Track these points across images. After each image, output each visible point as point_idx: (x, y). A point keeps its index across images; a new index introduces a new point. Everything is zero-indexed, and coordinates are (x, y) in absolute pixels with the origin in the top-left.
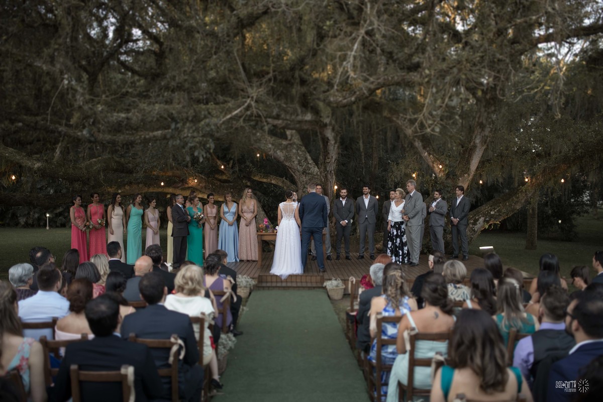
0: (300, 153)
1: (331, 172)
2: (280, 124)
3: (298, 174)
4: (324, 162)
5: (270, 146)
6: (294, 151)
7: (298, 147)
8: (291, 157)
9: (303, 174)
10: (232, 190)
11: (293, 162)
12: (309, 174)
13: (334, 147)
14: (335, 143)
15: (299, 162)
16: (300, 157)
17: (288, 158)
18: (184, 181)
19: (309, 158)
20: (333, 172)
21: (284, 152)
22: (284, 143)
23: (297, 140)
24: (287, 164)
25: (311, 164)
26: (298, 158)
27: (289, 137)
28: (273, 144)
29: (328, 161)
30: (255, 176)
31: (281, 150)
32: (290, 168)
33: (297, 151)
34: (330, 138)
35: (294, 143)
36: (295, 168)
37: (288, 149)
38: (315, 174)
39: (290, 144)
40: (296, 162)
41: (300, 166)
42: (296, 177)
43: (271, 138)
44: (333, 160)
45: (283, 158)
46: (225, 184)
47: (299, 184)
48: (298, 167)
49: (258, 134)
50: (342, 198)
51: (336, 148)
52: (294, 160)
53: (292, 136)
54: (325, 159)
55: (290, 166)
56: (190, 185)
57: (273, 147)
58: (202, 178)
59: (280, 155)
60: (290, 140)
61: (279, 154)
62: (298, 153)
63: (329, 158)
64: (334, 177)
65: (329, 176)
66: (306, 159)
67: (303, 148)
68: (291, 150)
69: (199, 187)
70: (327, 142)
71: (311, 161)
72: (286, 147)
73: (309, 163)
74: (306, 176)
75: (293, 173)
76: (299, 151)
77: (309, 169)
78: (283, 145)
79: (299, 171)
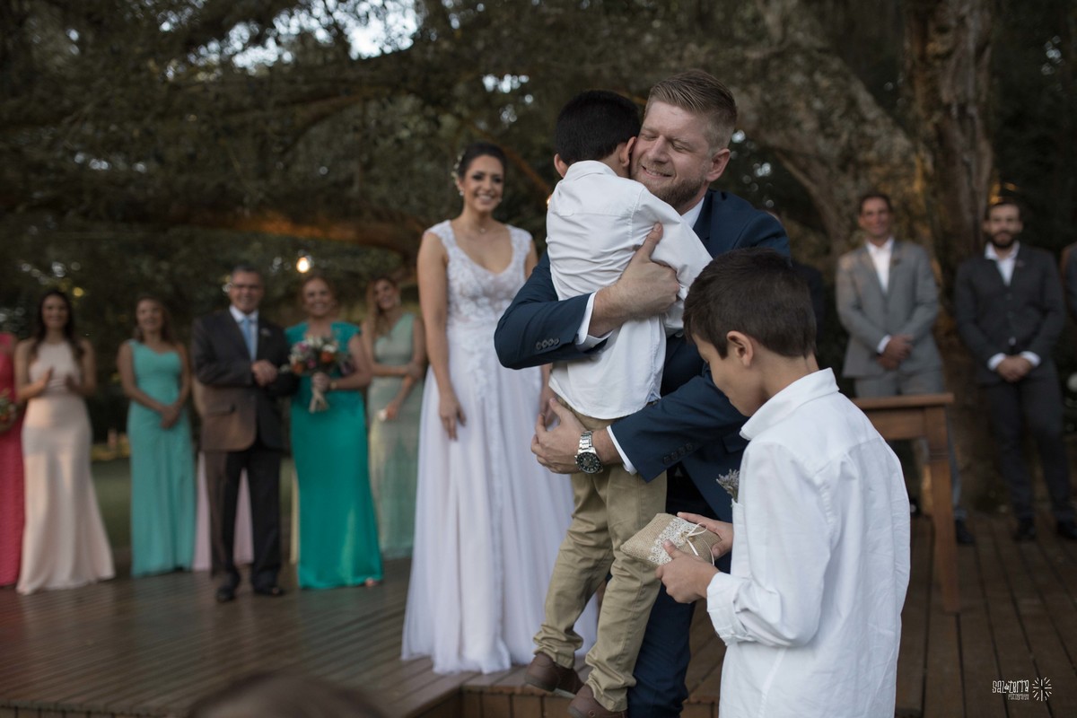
0: (824, 82)
1: (962, 109)
3: (820, 172)
7: (810, 59)
9: (843, 168)
12: (869, 164)
15: (824, 122)
16: (822, 99)
17: (773, 116)
19: (864, 98)
20: (972, 109)
21: (756, 89)
22: (753, 55)
23: (805, 34)
25: (874, 123)
27: (774, 31)
29: (941, 45)
31: (746, 86)
32: (792, 159)
33: (810, 74)
35: (797, 47)
37: (774, 77)
39: (781, 55)
42: (814, 190)
43: (701, 45)
44: (971, 39)
47: (830, 217)
50: (996, 246)
52: (800, 115)
53: (786, 23)
55: (786, 144)
60: (779, 42)
62: (814, 86)
64: (985, 146)
65: (958, 138)
66: (852, 103)
67: (835, 63)
68: (783, 79)
71: (871, 111)
73: (863, 120)
74: (856, 178)
75: (800, 176)
76: (818, 77)
77: (869, 142)
78: (749, 66)
79: (823, 161)
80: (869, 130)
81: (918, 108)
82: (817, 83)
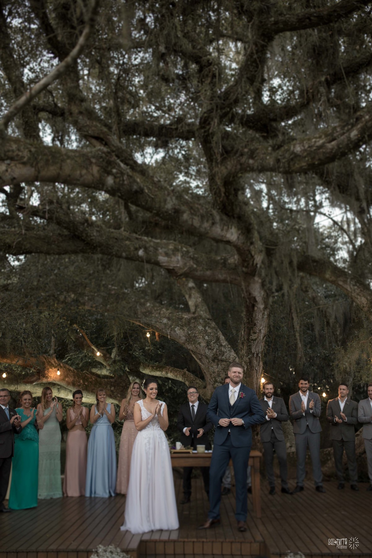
0: (209, 331)
2: (180, 268)
3: (205, 361)
4: (248, 339)
5: (165, 321)
6: (200, 328)
7: (205, 321)
8: (195, 337)
9: (213, 361)
10: (112, 388)
11: (199, 343)
12: (222, 361)
13: (263, 314)
14: (265, 308)
15: (208, 344)
16: (208, 336)
17: (191, 339)
18: (41, 373)
19: (222, 337)
20: (260, 355)
21: (186, 329)
22: (186, 317)
23: (203, 312)
24: (190, 347)
25: (225, 347)
26: (207, 338)
27: (192, 309)
28: (169, 319)
29: (253, 337)
30: (144, 368)
31: (182, 327)
32: (195, 353)
33: (205, 327)
34: (257, 299)
35: (200, 316)
36: (202, 352)
37: (192, 325)
38: (231, 360)
39: (195, 318)
40: (203, 344)
41: (209, 349)
42: (202, 366)
43: (167, 310)
44: (262, 335)
45: (184, 338)
46: (103, 380)
47: (208, 377)
48: (207, 351)
49: (148, 304)
50: (268, 397)
51: (266, 316)
52: (200, 340)
53: (196, 306)
54: (249, 334)
55: (195, 350)
56: (50, 380)
57: (170, 323)
58: (70, 370)
59: (180, 334)
60: (194, 313)
61: (178, 332)
63: (255, 333)
64: (261, 364)
66: (218, 339)
67: (213, 324)
68: (195, 327)
69: (63, 384)
70: (253, 306)
71: (224, 343)
72: (189, 322)
73: (221, 345)
74: (218, 365)
75: (198, 361)
76: (207, 328)
77: (223, 353)
78: (184, 320)
79: (207, 358)
80: (223, 349)
81: (244, 352)
82: (207, 330)
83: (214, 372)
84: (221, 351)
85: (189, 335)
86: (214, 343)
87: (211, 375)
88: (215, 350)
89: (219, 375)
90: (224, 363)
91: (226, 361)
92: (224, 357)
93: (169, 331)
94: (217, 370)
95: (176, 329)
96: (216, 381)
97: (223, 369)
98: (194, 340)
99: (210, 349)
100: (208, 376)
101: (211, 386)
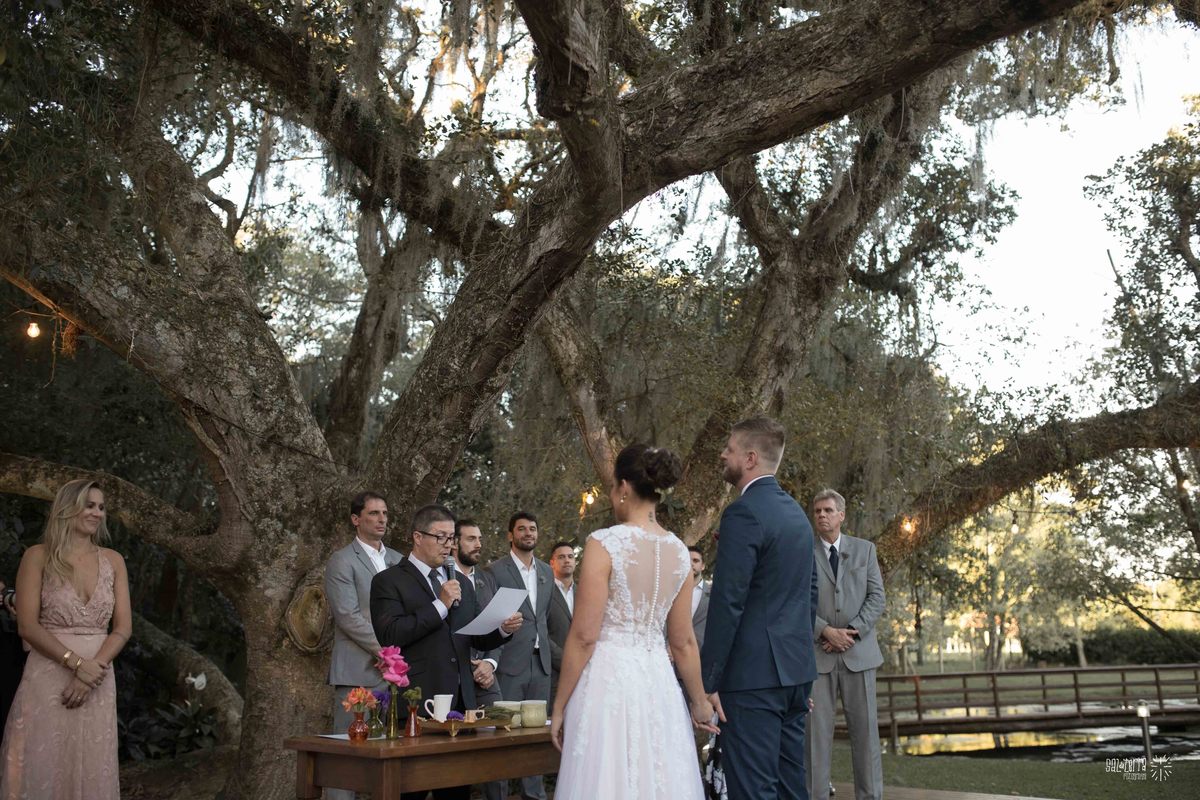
5: (123, 291)
6: (235, 336)
8: (218, 363)
9: (264, 447)
11: (228, 387)
12: (292, 450)
15: (256, 390)
16: (258, 367)
17: (201, 367)
21: (189, 332)
24: (193, 394)
25: (301, 409)
26: (252, 371)
28: (136, 288)
31: (176, 323)
36: (233, 416)
37: (209, 324)
39: (219, 303)
40: (240, 391)
41: (257, 409)
42: (221, 462)
45: (179, 362)
47: (237, 496)
48: (248, 413)
52: (232, 377)
55: (207, 404)
57: (137, 301)
59: (169, 345)
61: (163, 337)
68: (218, 331)
72: (199, 312)
74: (276, 461)
77: (296, 428)
80: (296, 414)
82: (255, 349)
83: (260, 484)
84: (291, 418)
85: (198, 352)
86: (272, 392)
87: (250, 491)
88: (273, 414)
89: (275, 494)
90: (298, 458)
91: (303, 454)
92: (298, 440)
93: (134, 328)
94: (271, 477)
95: (158, 327)
96: (264, 512)
97: (292, 477)
98: (213, 374)
99: (261, 409)
100: (241, 493)
101: (245, 527)
